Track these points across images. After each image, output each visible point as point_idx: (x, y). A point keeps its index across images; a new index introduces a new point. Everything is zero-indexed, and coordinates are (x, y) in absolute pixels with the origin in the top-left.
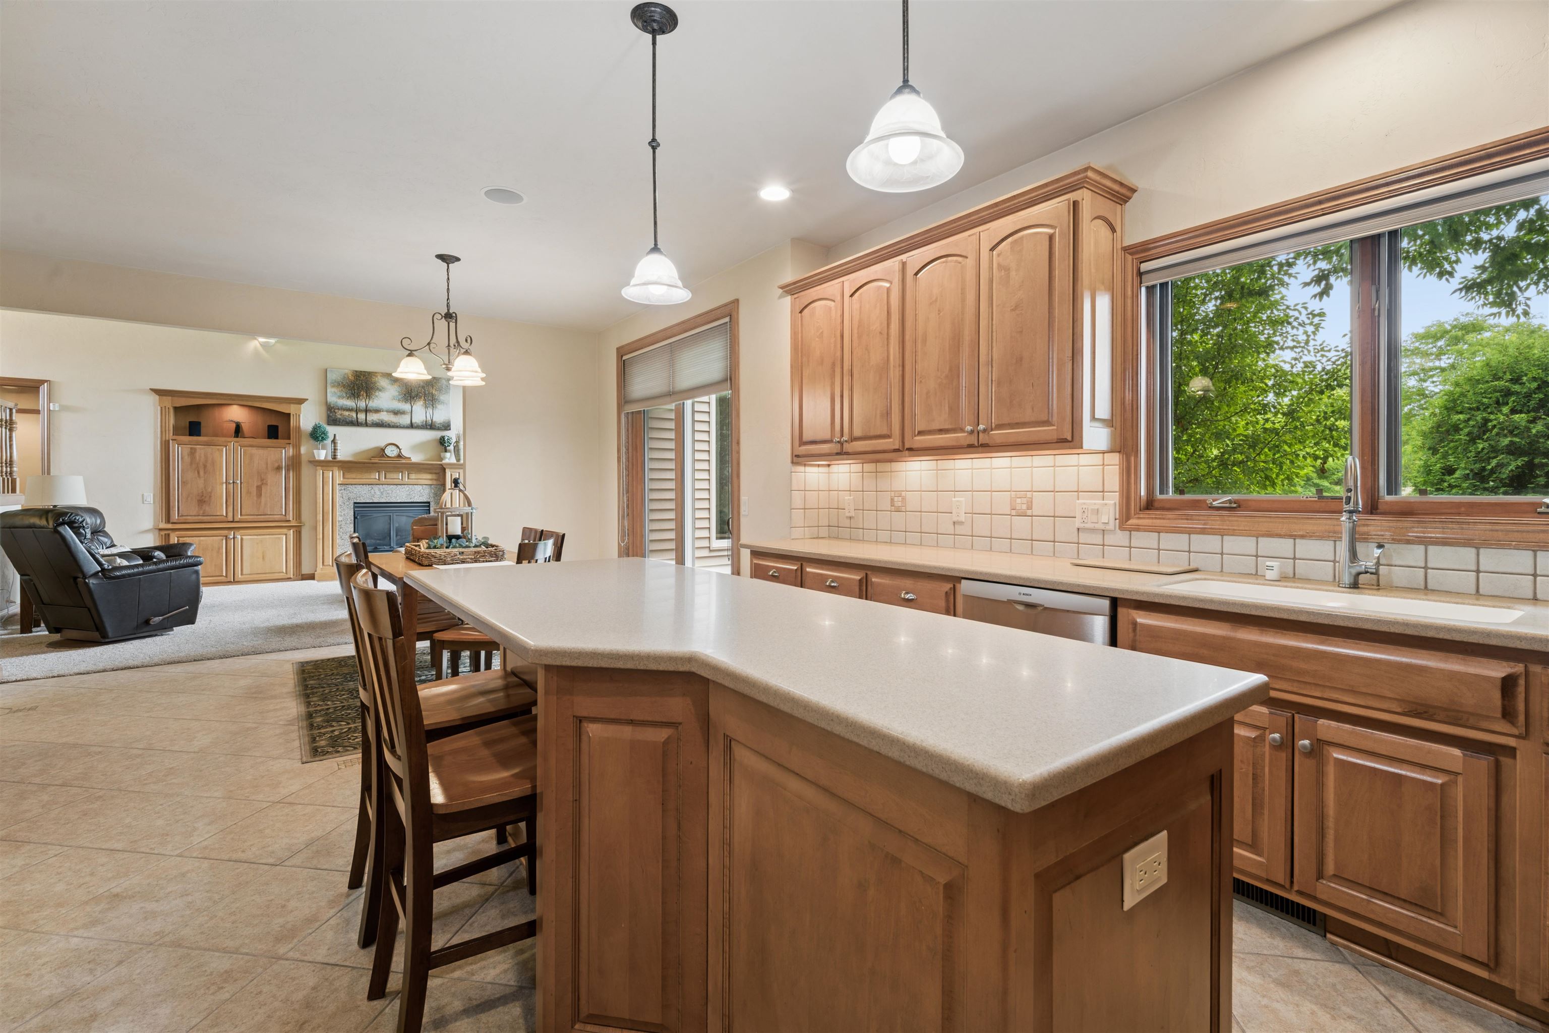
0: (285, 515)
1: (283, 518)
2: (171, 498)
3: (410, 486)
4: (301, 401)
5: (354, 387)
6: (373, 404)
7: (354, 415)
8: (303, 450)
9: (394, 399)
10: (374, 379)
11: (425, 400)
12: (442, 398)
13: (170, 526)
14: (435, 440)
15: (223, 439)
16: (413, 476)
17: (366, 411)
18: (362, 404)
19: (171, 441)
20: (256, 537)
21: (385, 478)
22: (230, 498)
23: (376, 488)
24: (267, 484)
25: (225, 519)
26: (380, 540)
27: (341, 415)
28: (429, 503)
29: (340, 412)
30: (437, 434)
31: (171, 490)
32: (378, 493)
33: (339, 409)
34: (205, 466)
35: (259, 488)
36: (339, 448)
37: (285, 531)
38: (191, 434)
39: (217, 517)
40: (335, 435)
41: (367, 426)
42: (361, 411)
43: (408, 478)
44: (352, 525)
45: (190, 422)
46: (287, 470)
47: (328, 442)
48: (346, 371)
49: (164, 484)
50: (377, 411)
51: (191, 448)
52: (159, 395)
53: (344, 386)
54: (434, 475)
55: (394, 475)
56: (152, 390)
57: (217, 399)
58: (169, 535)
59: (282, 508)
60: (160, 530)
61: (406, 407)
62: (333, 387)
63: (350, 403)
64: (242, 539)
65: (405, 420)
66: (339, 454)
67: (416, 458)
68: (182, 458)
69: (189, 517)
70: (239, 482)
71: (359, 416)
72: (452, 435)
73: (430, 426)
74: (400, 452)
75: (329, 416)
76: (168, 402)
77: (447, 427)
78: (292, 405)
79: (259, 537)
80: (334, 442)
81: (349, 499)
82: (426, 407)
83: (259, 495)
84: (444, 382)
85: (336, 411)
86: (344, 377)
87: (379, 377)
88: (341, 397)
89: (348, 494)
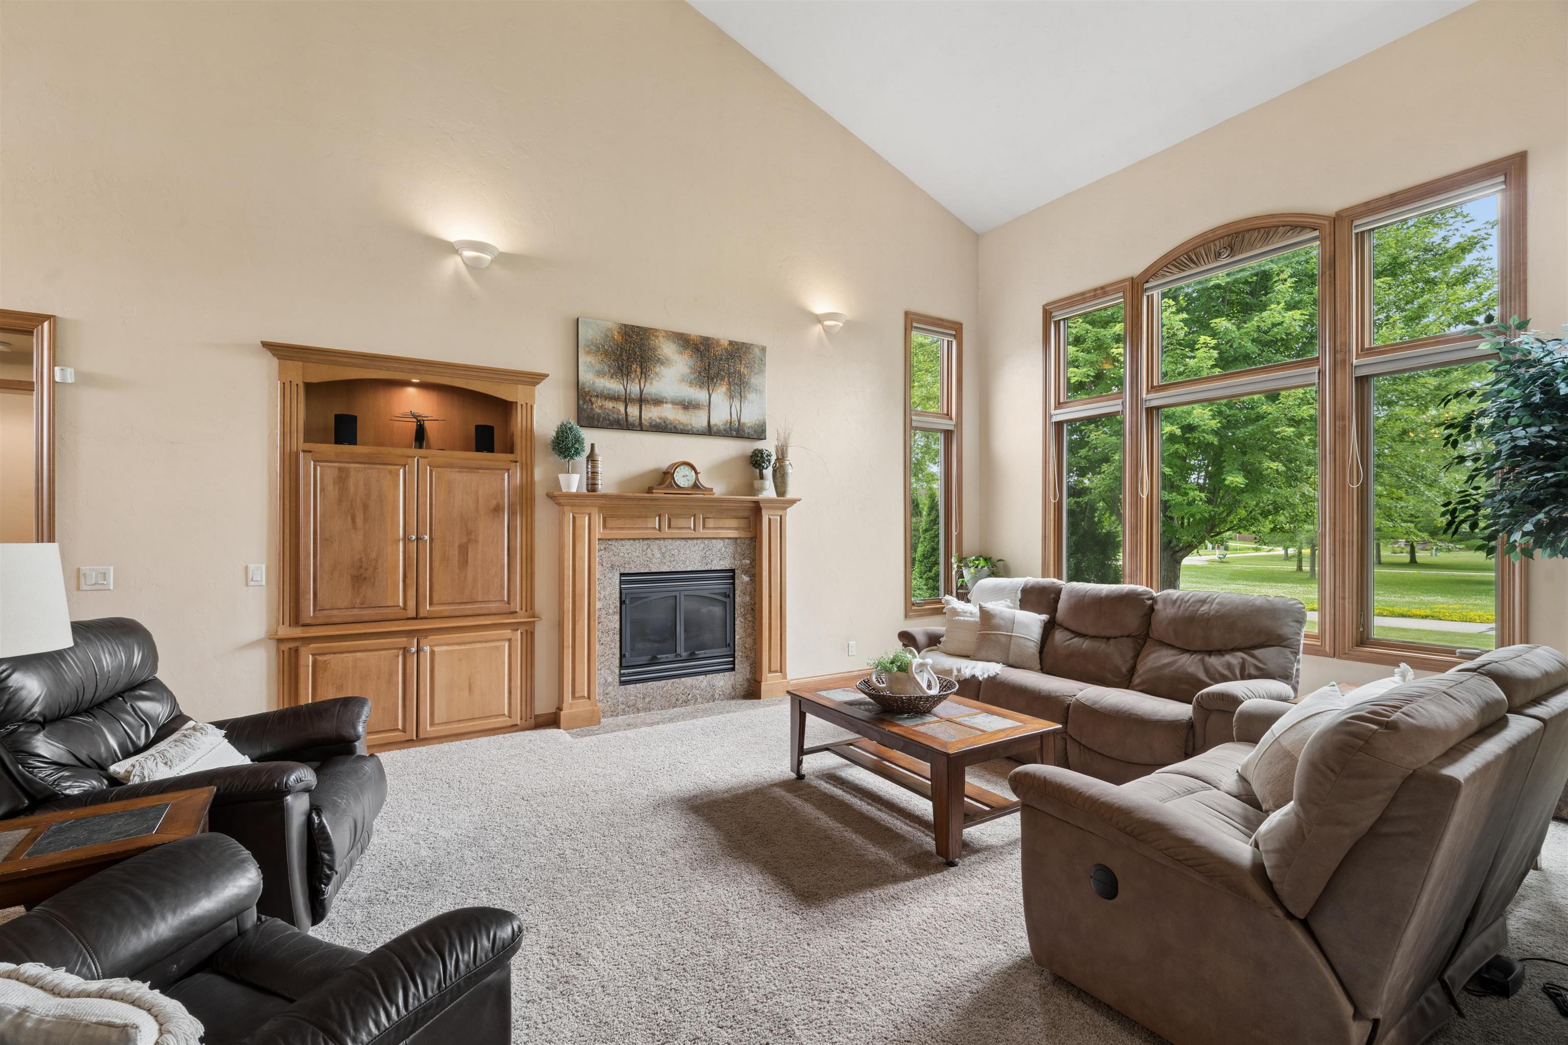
0: (509, 603)
1: (504, 607)
2: (302, 573)
3: (706, 542)
4: (535, 379)
5: (621, 355)
6: (654, 388)
7: (622, 409)
8: (539, 473)
9: (683, 380)
10: (654, 342)
11: (729, 383)
12: (753, 381)
13: (298, 632)
14: (742, 457)
15: (399, 451)
16: (711, 523)
17: (642, 401)
18: (634, 388)
19: (301, 454)
20: (456, 647)
21: (669, 527)
22: (412, 566)
23: (654, 545)
24: (476, 541)
25: (402, 614)
26: (656, 641)
27: (601, 407)
28: (733, 571)
29: (600, 402)
30: (749, 447)
31: (302, 557)
32: (658, 555)
33: (597, 396)
34: (366, 507)
35: (463, 550)
36: (600, 470)
37: (507, 633)
38: (338, 441)
39: (388, 610)
40: (593, 446)
41: (642, 430)
42: (632, 401)
43: (704, 527)
44: (617, 617)
45: (337, 417)
46: (512, 515)
47: (581, 460)
48: (610, 325)
49: (287, 544)
50: (657, 401)
51: (340, 469)
52: (280, 358)
53: (606, 353)
54: (742, 520)
55: (682, 522)
56: (265, 345)
57: (388, 369)
58: (297, 650)
59: (502, 587)
60: (280, 641)
61: (700, 395)
62: (588, 353)
63: (614, 385)
64: (432, 653)
65: (699, 420)
66: (599, 482)
67: (719, 489)
68: (322, 489)
69: (335, 612)
70: (427, 537)
71: (630, 409)
72: (769, 445)
73: (735, 432)
74: (697, 479)
75: (579, 410)
76: (298, 374)
77: (759, 433)
78: (520, 387)
79: (463, 647)
80: (591, 458)
81: (612, 567)
82: (731, 397)
83: (464, 563)
84: (757, 352)
85: (593, 399)
86: (607, 336)
87: (661, 339)
88: (600, 374)
89: (613, 558)
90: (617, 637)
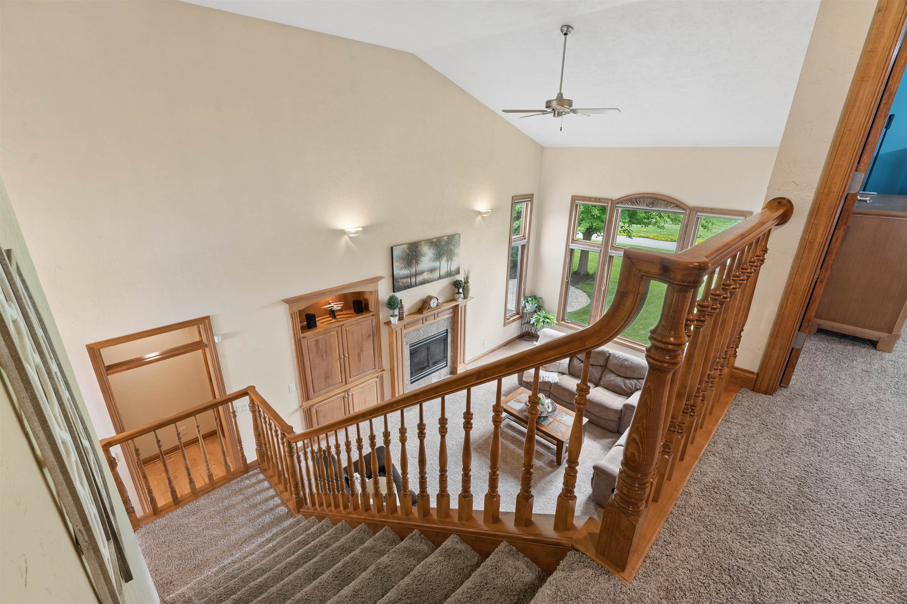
1: (374, 371)
3: (438, 322)
4: (378, 279)
5: (408, 258)
6: (419, 268)
7: (409, 280)
8: (381, 317)
9: (430, 260)
10: (420, 247)
11: (447, 256)
12: (456, 251)
13: (309, 404)
14: (451, 285)
17: (416, 275)
18: (413, 270)
19: (301, 339)
20: (360, 390)
21: (426, 321)
22: (342, 367)
23: (421, 330)
24: (363, 350)
25: (341, 385)
27: (402, 283)
28: (447, 330)
29: (401, 281)
30: (454, 279)
31: (307, 377)
32: (422, 333)
33: (401, 279)
34: (326, 351)
35: (359, 355)
36: (404, 306)
37: (375, 380)
38: (310, 328)
39: (337, 385)
40: (401, 298)
41: (416, 286)
42: (413, 276)
43: (438, 317)
44: (409, 361)
45: (306, 315)
46: (373, 336)
48: (404, 246)
49: (302, 374)
50: (422, 273)
51: (316, 340)
52: (288, 304)
53: (403, 259)
54: (451, 310)
55: (430, 319)
56: (283, 301)
58: (310, 410)
60: (305, 408)
61: (437, 264)
62: (396, 262)
63: (406, 272)
64: (352, 394)
65: (436, 275)
68: (311, 350)
69: (320, 392)
70: (346, 355)
71: (412, 279)
72: (461, 276)
73: (449, 274)
75: (394, 286)
76: (295, 308)
77: (457, 272)
78: (373, 284)
79: (362, 389)
80: (401, 307)
81: (408, 344)
82: (448, 261)
83: (360, 360)
84: (457, 236)
85: (399, 280)
86: (403, 252)
87: (423, 245)
88: (401, 269)
89: (407, 340)
90: (410, 368)
